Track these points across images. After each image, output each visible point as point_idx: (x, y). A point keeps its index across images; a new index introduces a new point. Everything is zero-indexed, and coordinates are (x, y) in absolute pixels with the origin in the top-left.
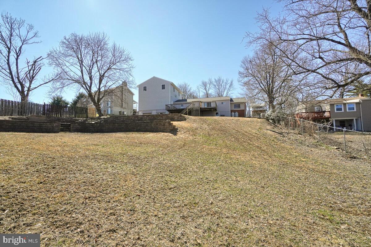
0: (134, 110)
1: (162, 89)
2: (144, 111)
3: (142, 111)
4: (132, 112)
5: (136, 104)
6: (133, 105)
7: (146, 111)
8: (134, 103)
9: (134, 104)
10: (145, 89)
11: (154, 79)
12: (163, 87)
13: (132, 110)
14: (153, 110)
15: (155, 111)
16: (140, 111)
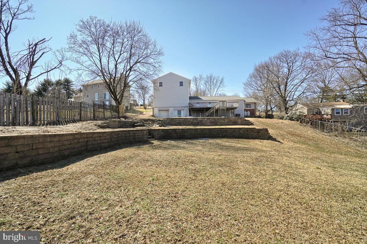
1: (180, 86)
2: (160, 107)
7: (162, 107)
10: (161, 84)
11: (171, 75)
12: (181, 84)
14: (170, 107)
15: (173, 108)
16: (156, 107)
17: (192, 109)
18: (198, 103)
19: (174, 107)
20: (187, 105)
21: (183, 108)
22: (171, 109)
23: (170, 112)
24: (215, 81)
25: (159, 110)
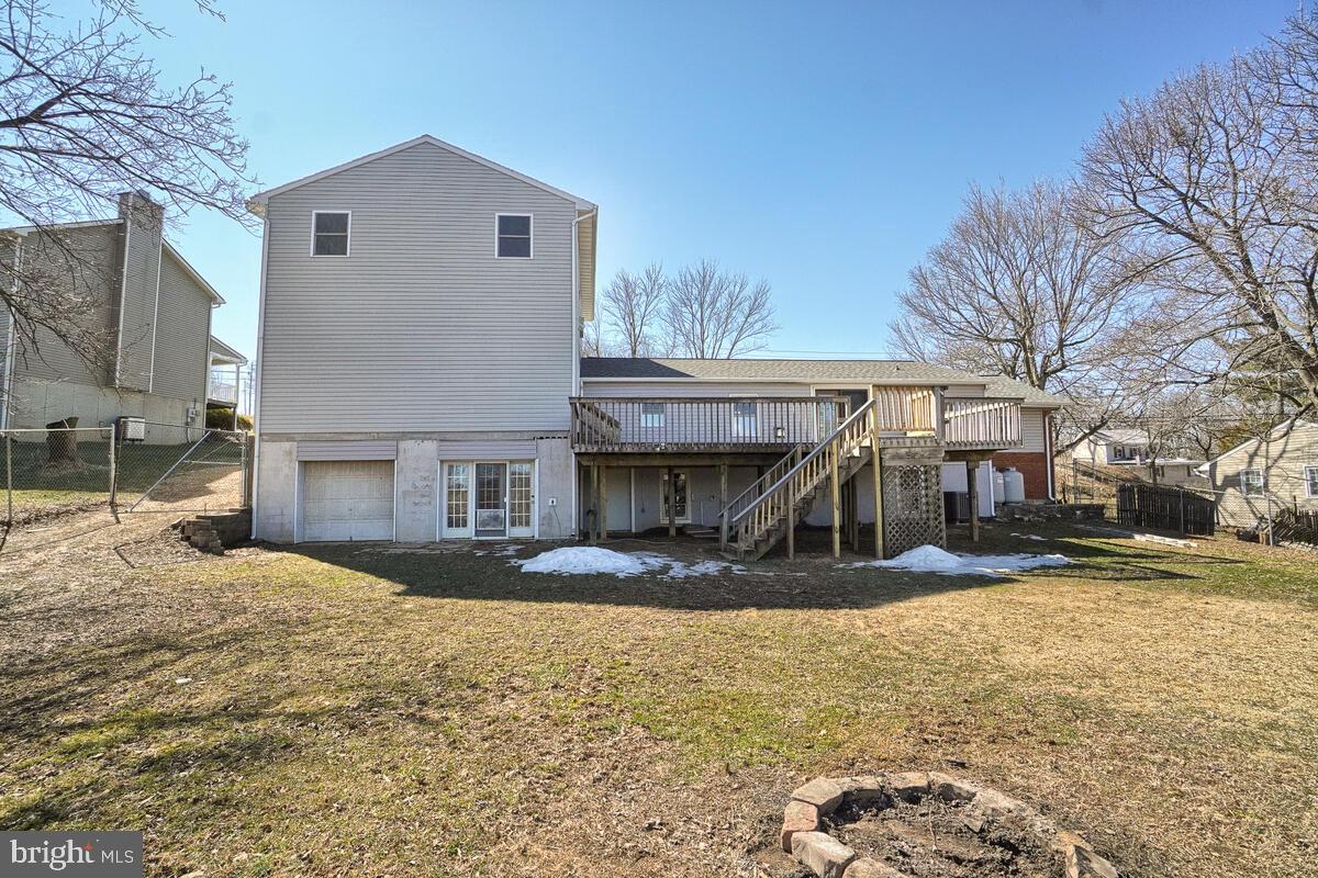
0: (212, 406)
1: (500, 254)
2: (309, 438)
3: (288, 437)
4: (200, 422)
5: (233, 367)
6: (212, 368)
7: (338, 438)
8: (212, 355)
9: (217, 362)
10: (331, 236)
11: (425, 156)
12: (514, 237)
13: (201, 408)
14: (405, 436)
15: (430, 447)
16: (275, 437)
17: (601, 462)
18: (653, 404)
19: (443, 438)
20: (562, 416)
21: (525, 450)
22: (417, 458)
23: (401, 483)
24: (722, 301)
25: (305, 464)
